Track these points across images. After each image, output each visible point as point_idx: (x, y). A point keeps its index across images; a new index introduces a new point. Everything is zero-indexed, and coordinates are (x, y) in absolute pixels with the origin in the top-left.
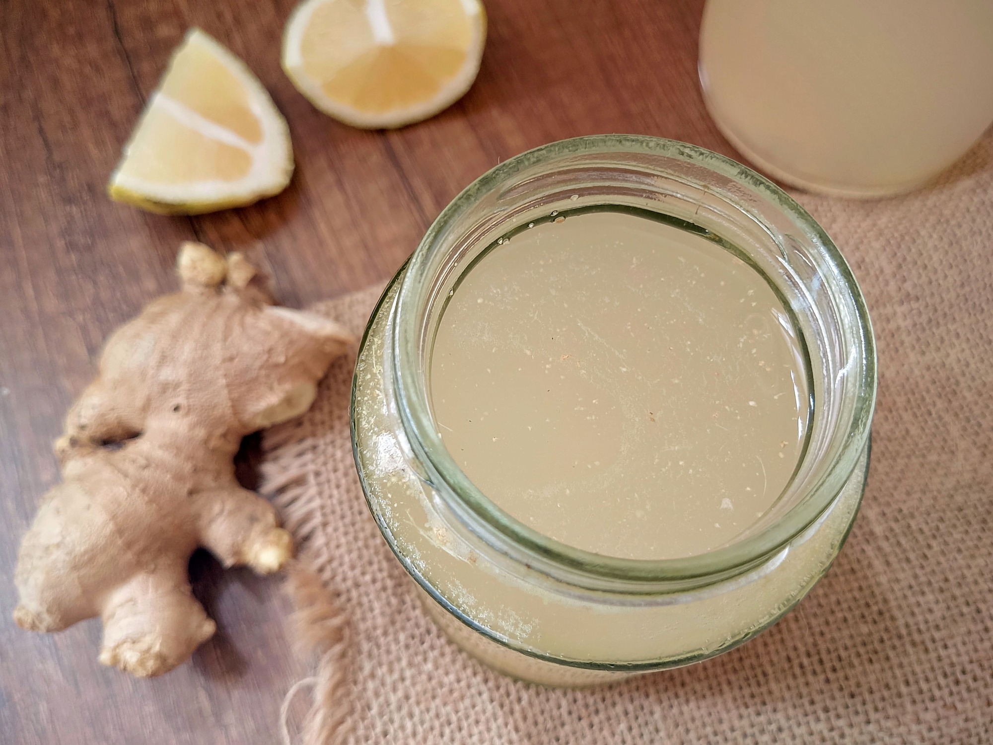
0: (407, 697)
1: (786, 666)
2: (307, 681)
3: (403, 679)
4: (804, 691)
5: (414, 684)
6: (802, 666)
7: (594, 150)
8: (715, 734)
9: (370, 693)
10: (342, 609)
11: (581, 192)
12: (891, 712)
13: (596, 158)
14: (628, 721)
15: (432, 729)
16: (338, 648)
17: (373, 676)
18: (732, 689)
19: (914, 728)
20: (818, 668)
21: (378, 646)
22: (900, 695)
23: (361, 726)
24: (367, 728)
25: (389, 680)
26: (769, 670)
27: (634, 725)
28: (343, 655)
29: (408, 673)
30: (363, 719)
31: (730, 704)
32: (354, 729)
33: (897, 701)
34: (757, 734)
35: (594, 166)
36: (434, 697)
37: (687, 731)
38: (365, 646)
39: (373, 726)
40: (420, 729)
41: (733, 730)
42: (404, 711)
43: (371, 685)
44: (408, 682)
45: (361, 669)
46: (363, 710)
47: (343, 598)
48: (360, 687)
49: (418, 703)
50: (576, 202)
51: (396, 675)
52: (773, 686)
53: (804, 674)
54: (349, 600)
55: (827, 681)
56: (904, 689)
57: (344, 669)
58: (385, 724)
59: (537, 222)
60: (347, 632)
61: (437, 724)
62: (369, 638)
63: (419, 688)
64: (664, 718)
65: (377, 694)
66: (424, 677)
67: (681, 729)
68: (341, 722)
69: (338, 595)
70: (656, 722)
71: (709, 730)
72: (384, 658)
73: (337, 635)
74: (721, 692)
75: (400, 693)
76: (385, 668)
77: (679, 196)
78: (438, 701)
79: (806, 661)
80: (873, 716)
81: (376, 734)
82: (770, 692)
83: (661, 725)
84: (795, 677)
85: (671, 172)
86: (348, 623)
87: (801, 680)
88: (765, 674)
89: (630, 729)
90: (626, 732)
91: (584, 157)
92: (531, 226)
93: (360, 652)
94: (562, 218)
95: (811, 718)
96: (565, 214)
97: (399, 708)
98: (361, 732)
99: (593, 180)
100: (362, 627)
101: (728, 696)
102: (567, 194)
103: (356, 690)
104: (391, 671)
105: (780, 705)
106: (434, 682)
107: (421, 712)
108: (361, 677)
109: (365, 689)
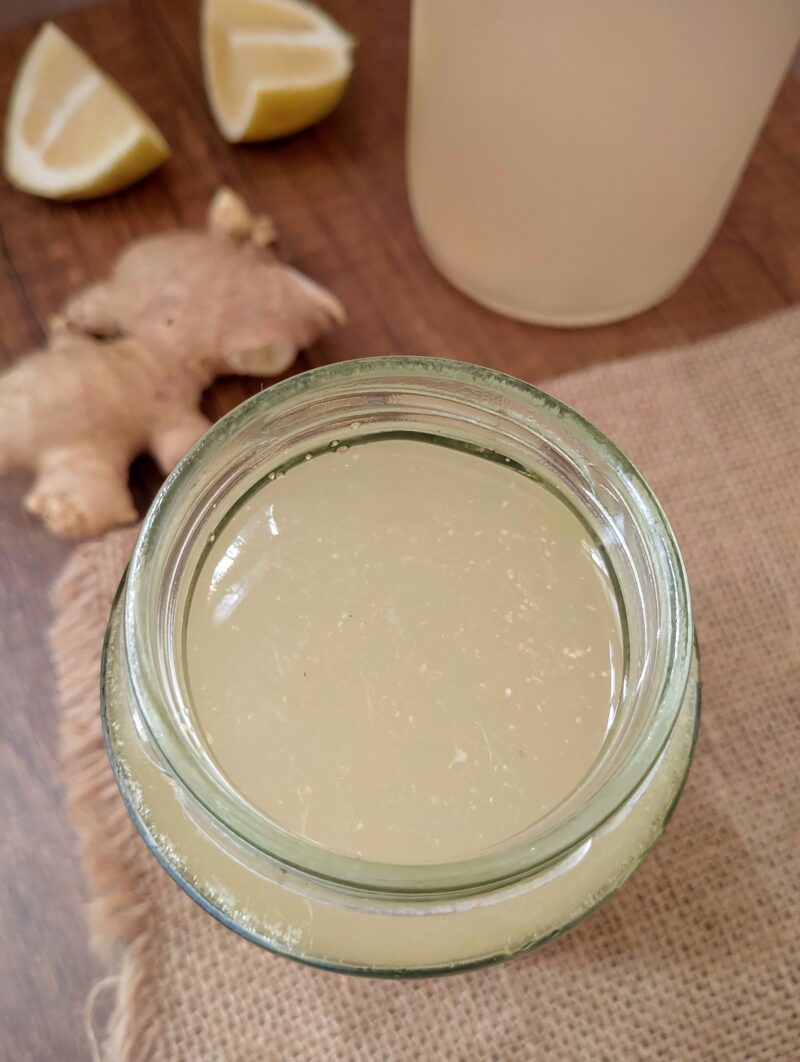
0: (221, 985)
1: (638, 905)
2: (108, 981)
3: (215, 964)
4: (660, 931)
5: (227, 968)
6: (654, 903)
7: (372, 374)
8: (570, 994)
9: (179, 987)
10: (147, 894)
11: (363, 419)
12: (751, 937)
13: (375, 383)
14: (472, 987)
15: (251, 1017)
16: (141, 940)
17: (182, 965)
18: (583, 940)
19: (777, 951)
20: (671, 903)
21: (187, 930)
22: (755, 918)
23: (170, 1025)
24: (177, 1028)
25: (199, 967)
26: (622, 913)
27: (480, 991)
28: (147, 947)
29: (221, 957)
30: (173, 1017)
31: (584, 959)
32: (163, 1031)
33: (754, 925)
34: (615, 987)
35: (373, 391)
36: (250, 980)
37: (538, 994)
38: (172, 932)
39: (185, 1023)
40: (237, 1019)
41: (588, 987)
42: (219, 1002)
43: (180, 975)
44: (221, 968)
45: (168, 958)
46: (172, 1007)
47: (148, 879)
48: (167, 981)
49: (234, 989)
50: (356, 430)
51: (207, 962)
52: (628, 931)
53: (657, 911)
54: (155, 880)
55: (682, 915)
56: (759, 911)
57: (149, 964)
58: (197, 1020)
59: (315, 453)
60: (151, 921)
61: (255, 1010)
62: (176, 923)
63: (233, 973)
64: (512, 982)
65: (187, 986)
66: (238, 959)
67: (531, 993)
68: (149, 1025)
69: (142, 875)
70: (502, 986)
71: (562, 991)
72: (194, 943)
73: (140, 926)
74: (572, 946)
75: (213, 981)
76: (194, 955)
77: (474, 422)
78: (255, 984)
79: (658, 897)
80: (734, 946)
81: (187, 1033)
82: (625, 938)
83: (509, 991)
84: (648, 916)
85: (462, 396)
86: (154, 910)
87: (656, 919)
88: (617, 919)
89: (474, 996)
90: (469, 999)
91: (363, 381)
92: (308, 458)
93: (166, 940)
94: (345, 448)
95: (671, 960)
96: (349, 443)
97: (213, 999)
98: (171, 1034)
99: (377, 406)
100: (168, 910)
101: (581, 949)
102: (346, 422)
103: (162, 984)
104: (201, 957)
105: (636, 951)
106: (249, 962)
107: (237, 1000)
108: (167, 968)
109: (173, 983)
